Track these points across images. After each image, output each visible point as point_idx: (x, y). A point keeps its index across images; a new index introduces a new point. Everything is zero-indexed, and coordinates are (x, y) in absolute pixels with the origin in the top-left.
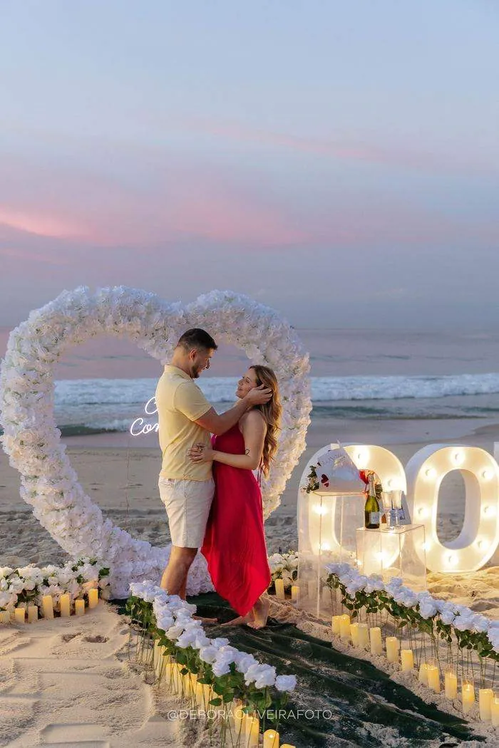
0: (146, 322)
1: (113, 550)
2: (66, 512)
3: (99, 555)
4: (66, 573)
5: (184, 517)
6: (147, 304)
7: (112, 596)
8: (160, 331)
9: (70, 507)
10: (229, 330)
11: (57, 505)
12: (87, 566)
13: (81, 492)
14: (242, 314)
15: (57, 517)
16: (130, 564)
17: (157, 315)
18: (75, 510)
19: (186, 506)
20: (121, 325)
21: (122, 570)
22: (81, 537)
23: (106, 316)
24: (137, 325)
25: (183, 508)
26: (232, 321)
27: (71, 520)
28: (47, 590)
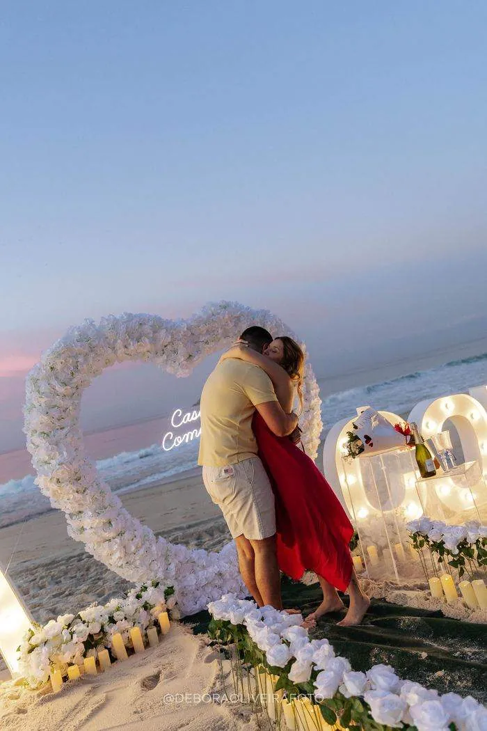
0: (154, 340)
1: (172, 566)
2: (117, 540)
3: (160, 575)
4: (131, 604)
5: (254, 506)
6: (151, 323)
7: (182, 614)
8: (168, 347)
9: (121, 534)
10: (231, 334)
11: (107, 535)
12: (151, 590)
13: (129, 516)
14: (238, 318)
15: (110, 547)
16: (192, 576)
17: (163, 333)
18: (126, 536)
19: (253, 493)
20: (132, 348)
21: (185, 584)
22: (138, 563)
23: (115, 341)
24: (146, 345)
25: (251, 496)
26: (231, 325)
27: (124, 547)
28: (115, 627)
